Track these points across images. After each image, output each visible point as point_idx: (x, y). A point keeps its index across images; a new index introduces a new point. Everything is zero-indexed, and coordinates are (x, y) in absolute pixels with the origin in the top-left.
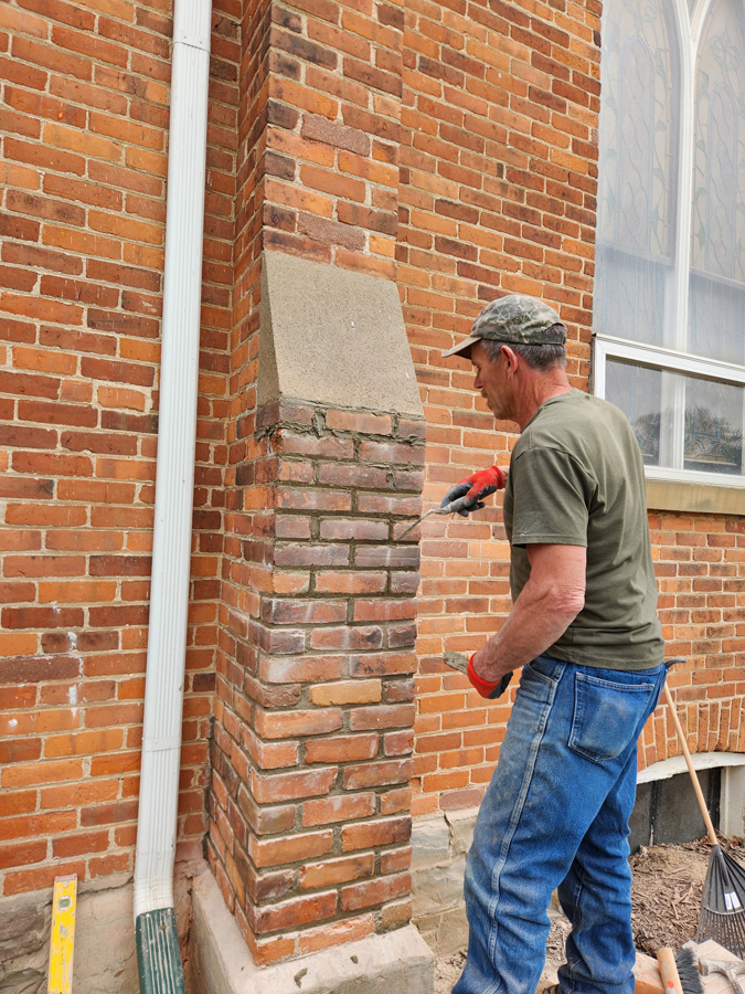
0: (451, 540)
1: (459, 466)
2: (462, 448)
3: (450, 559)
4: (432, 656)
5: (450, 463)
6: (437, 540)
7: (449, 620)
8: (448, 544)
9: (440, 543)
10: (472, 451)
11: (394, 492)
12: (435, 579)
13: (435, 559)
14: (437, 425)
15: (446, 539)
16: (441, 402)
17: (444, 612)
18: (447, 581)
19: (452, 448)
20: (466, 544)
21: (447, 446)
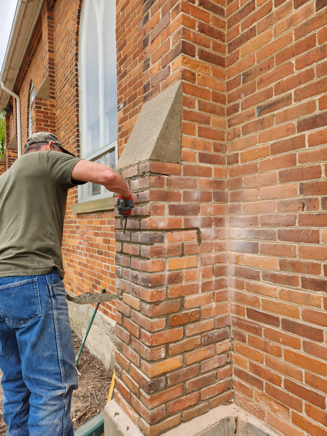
0: (301, 228)
1: (306, 165)
2: (308, 149)
3: (302, 244)
4: (291, 319)
5: (298, 164)
6: (289, 228)
7: (305, 295)
8: (298, 232)
9: (292, 230)
10: (318, 148)
11: (140, 203)
12: (289, 259)
13: (288, 243)
14: (283, 139)
15: (297, 227)
16: (286, 120)
17: (300, 287)
18: (300, 262)
19: (298, 152)
20: (317, 232)
21: (293, 152)
